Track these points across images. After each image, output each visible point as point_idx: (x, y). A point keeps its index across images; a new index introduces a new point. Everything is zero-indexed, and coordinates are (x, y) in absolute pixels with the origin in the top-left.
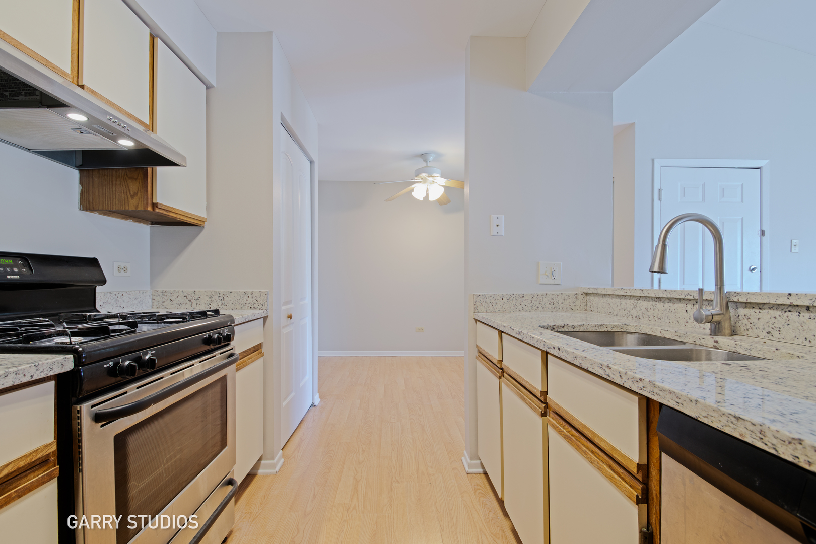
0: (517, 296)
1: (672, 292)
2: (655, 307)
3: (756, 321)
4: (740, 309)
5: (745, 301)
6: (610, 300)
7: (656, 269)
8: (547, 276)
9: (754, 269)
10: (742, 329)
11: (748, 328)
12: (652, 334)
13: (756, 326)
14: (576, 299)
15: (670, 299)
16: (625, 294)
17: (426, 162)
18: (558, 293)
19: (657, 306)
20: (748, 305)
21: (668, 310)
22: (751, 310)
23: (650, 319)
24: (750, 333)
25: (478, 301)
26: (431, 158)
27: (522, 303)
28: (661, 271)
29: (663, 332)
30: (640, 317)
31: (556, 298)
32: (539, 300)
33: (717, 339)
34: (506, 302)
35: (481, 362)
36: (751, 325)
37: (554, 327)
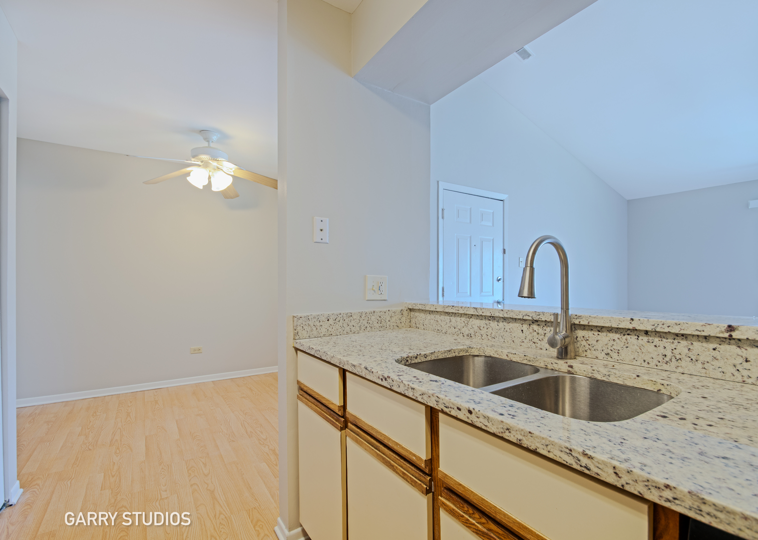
0: (345, 315)
1: (509, 312)
2: (488, 326)
3: (594, 343)
4: (578, 331)
5: (587, 324)
6: (438, 317)
7: (526, 293)
8: (374, 291)
9: (499, 280)
10: (581, 350)
11: (586, 349)
12: (497, 356)
13: (594, 348)
14: (401, 316)
15: (504, 319)
16: (457, 312)
17: (208, 141)
18: (385, 310)
19: (490, 325)
20: (587, 328)
21: (503, 329)
22: (590, 332)
23: (483, 338)
24: (588, 353)
25: (299, 324)
26: (215, 138)
27: (350, 324)
28: (530, 296)
29: (509, 354)
30: (472, 335)
31: (384, 316)
32: (367, 319)
33: (572, 364)
34: (332, 324)
35: (306, 404)
36: (590, 347)
37: (408, 359)
